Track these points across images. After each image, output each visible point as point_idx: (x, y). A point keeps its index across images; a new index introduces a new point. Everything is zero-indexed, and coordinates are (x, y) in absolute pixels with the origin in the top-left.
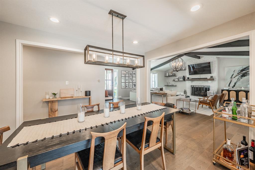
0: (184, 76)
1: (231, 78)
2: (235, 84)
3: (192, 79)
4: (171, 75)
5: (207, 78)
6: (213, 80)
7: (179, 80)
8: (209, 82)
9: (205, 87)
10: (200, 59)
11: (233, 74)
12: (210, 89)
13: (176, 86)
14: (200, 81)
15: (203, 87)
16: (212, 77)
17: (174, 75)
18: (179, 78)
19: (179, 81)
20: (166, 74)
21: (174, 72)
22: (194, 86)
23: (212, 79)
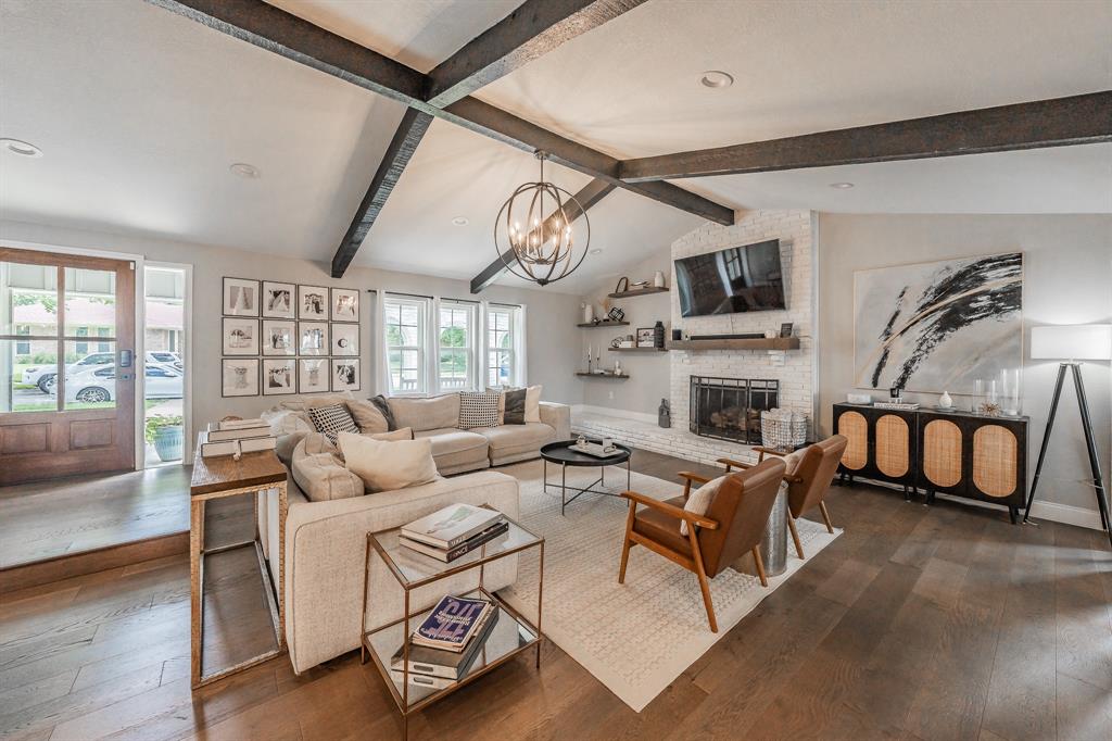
0: (659, 324)
1: (887, 334)
2: (907, 369)
3: (693, 338)
4: (606, 317)
5: (763, 336)
6: (795, 345)
7: (640, 344)
8: (776, 356)
9: (753, 384)
10: (733, 224)
11: (897, 314)
12: (782, 399)
13: (627, 377)
14: (734, 352)
15: (743, 384)
16: (787, 329)
17: (618, 319)
18: (642, 332)
19: (637, 350)
20: (581, 312)
21: (619, 303)
22: (700, 378)
23: (789, 341)
